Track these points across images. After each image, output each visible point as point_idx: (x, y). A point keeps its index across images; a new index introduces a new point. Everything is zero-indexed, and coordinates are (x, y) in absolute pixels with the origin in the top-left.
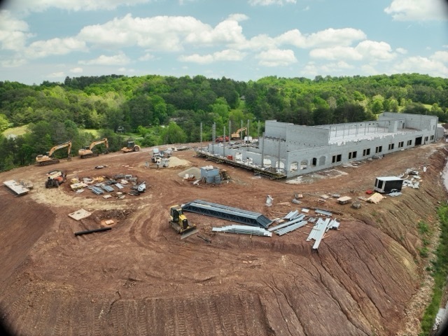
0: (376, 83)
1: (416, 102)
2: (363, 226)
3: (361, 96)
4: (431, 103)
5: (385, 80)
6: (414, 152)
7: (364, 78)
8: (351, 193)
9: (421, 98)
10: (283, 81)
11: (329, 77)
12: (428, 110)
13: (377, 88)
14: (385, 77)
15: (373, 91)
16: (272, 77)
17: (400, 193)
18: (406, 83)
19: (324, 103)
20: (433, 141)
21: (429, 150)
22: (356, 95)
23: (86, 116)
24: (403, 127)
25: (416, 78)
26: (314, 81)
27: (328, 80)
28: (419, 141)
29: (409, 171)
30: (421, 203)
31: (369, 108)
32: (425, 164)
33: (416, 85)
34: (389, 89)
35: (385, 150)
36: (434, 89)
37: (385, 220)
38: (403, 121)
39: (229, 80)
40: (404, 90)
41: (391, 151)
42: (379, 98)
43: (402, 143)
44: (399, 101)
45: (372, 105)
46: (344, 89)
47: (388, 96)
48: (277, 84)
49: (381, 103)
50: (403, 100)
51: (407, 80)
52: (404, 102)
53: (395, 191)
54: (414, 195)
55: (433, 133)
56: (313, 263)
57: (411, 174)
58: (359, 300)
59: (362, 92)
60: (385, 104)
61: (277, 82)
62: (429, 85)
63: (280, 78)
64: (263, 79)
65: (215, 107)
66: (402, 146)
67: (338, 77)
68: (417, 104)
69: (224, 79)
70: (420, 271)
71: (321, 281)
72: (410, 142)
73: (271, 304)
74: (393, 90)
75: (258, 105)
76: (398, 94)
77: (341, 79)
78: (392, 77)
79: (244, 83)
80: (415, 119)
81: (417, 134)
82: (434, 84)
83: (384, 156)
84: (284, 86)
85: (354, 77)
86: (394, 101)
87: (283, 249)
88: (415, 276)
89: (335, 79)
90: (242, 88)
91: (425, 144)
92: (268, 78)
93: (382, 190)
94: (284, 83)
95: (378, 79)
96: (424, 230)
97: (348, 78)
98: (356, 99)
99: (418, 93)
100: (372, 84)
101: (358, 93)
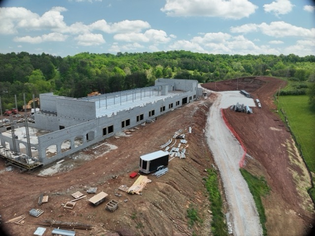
0: (157, 57)
1: (183, 69)
3: (148, 66)
4: (193, 69)
5: (164, 54)
6: (181, 111)
7: (150, 54)
9: (187, 66)
10: (93, 56)
11: (126, 53)
12: (190, 75)
13: (158, 60)
14: (164, 53)
15: (156, 62)
16: (85, 53)
17: (166, 169)
18: (177, 57)
19: (122, 72)
20: (195, 99)
21: (192, 108)
22: (145, 66)
24: (173, 90)
25: (183, 54)
26: (116, 56)
27: (126, 56)
28: (185, 101)
29: (176, 134)
30: (189, 177)
31: (153, 74)
32: (190, 124)
33: (183, 58)
34: (166, 61)
35: (158, 113)
36: (194, 60)
37: (147, 222)
38: (173, 85)
39: (48, 55)
40: (176, 61)
41: (162, 113)
42: (160, 67)
43: (172, 104)
44: (173, 69)
45: (155, 72)
46: (136, 61)
47: (166, 66)
48: (89, 58)
49: (161, 71)
50: (175, 68)
51: (177, 55)
52: (176, 69)
53: (161, 169)
54: (180, 169)
55: (195, 93)
57: (179, 138)
59: (149, 63)
60: (163, 71)
61: (89, 56)
62: (191, 58)
63: (91, 54)
64: (79, 54)
65: (31, 78)
66: (172, 107)
67: (133, 53)
68: (184, 70)
69: (43, 54)
72: (178, 103)
74: (168, 62)
76: (172, 64)
77: (135, 54)
78: (168, 53)
79: (60, 57)
80: (182, 83)
81: (184, 95)
82: (194, 57)
83: (156, 118)
84: (94, 59)
85: (144, 53)
86: (169, 69)
89: (131, 54)
90: (58, 61)
91: (189, 102)
92: (82, 54)
93: (147, 171)
94: (94, 57)
95: (159, 54)
97: (140, 54)
98: (144, 68)
99: (185, 63)
100: (155, 58)
101: (146, 64)
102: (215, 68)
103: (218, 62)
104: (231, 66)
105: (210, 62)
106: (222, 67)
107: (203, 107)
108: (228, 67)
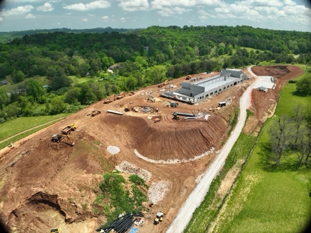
0: (221, 34)
2: (216, 116)
3: (212, 43)
8: (212, 107)
9: (246, 44)
10: (164, 31)
11: (192, 26)
13: (221, 38)
15: (219, 40)
18: (238, 34)
19: (192, 50)
20: (242, 82)
21: (238, 87)
22: (209, 43)
23: (69, 69)
25: (243, 31)
26: (183, 29)
27: (192, 29)
28: (235, 84)
29: (229, 98)
31: (217, 52)
32: (235, 95)
33: (244, 36)
34: (228, 38)
35: (222, 90)
36: (253, 38)
37: (221, 114)
40: (237, 39)
42: (222, 45)
43: (229, 86)
45: (218, 50)
46: (202, 38)
47: (227, 43)
48: (161, 34)
49: (223, 49)
50: (236, 45)
51: (238, 32)
52: (236, 47)
53: (224, 106)
54: (229, 107)
55: (241, 79)
56: (207, 123)
57: (229, 100)
58: (215, 130)
59: (213, 40)
60: (225, 49)
62: (250, 36)
63: (161, 28)
70: (228, 125)
71: (208, 126)
72: (232, 85)
73: (201, 130)
74: (230, 39)
75: (158, 55)
76: (233, 41)
78: (230, 30)
81: (235, 81)
82: (254, 35)
85: (208, 26)
86: (230, 46)
87: (200, 121)
88: (227, 126)
89: (196, 28)
91: (238, 84)
93: (220, 106)
94: (165, 33)
95: (222, 31)
96: (230, 116)
97: (204, 27)
98: (209, 46)
99: (244, 41)
100: (219, 35)
101: (210, 41)
102: (272, 46)
103: (275, 41)
104: (288, 44)
105: (268, 40)
106: (278, 45)
107: (244, 87)
108: (284, 45)
